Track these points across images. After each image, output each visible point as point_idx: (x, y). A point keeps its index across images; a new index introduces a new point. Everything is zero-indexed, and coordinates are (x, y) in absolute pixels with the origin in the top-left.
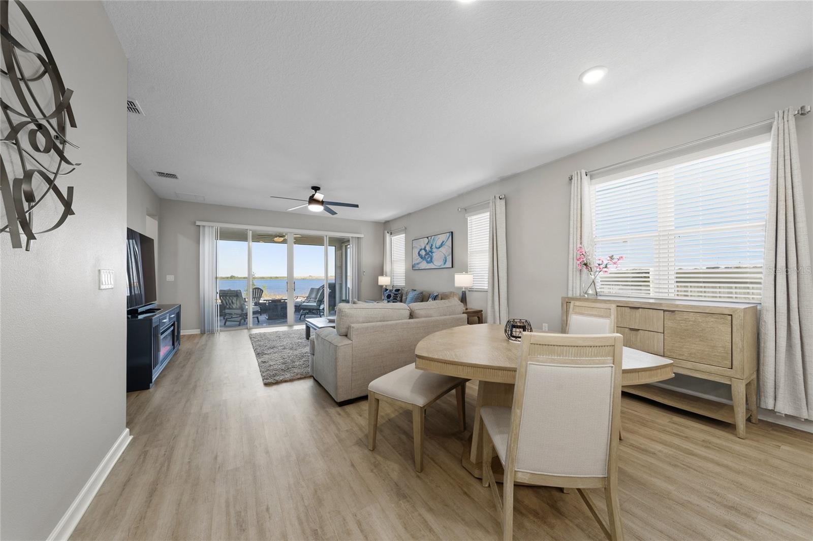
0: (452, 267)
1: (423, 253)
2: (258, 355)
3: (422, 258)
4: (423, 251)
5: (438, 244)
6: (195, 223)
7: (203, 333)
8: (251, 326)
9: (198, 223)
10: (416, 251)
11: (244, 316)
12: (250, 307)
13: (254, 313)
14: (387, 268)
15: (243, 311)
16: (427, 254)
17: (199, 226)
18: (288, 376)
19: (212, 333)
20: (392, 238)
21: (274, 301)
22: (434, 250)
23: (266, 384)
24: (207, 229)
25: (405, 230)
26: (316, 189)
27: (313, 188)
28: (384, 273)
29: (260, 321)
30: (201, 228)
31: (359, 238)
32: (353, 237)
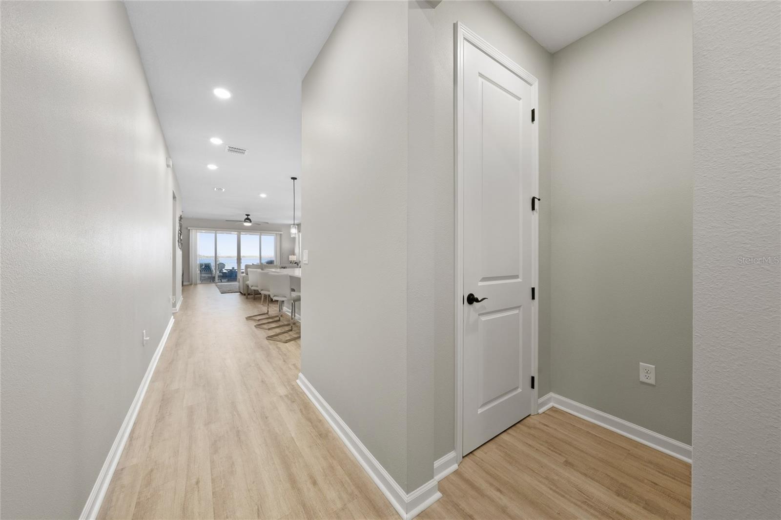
2: (219, 288)
6: (187, 228)
8: (217, 281)
9: (189, 228)
11: (213, 278)
13: (219, 276)
14: (297, 251)
15: (212, 275)
18: (231, 292)
19: (196, 284)
21: (231, 270)
23: (222, 293)
24: (194, 230)
26: (248, 215)
27: (246, 215)
28: (294, 254)
29: (222, 280)
30: (190, 230)
31: (281, 234)
32: (276, 234)
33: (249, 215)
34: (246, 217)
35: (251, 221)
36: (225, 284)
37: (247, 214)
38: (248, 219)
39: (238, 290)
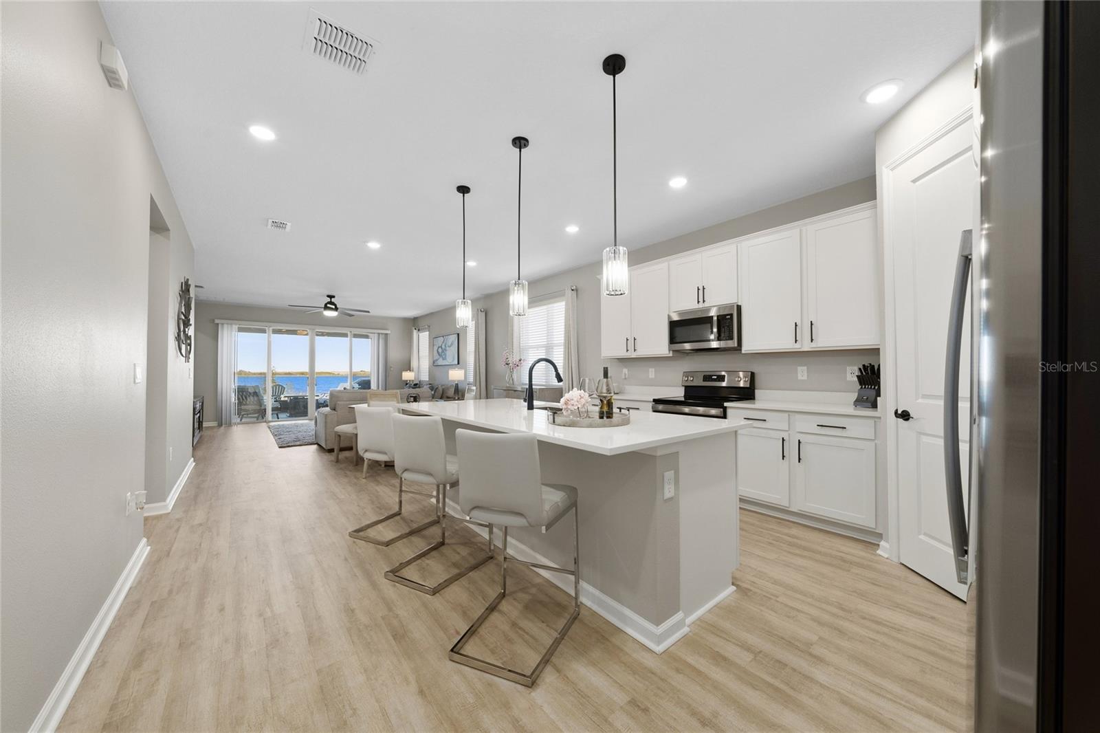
0: (458, 363)
1: (440, 350)
2: (275, 435)
3: (439, 355)
4: (440, 349)
5: (450, 344)
6: (214, 321)
7: (220, 425)
8: (270, 419)
9: (217, 321)
10: (436, 348)
11: (262, 413)
12: (269, 402)
13: (273, 409)
14: (414, 364)
15: (261, 406)
16: (443, 352)
17: (218, 324)
18: (298, 443)
19: (230, 425)
20: (420, 334)
21: (296, 398)
22: (447, 348)
23: (280, 447)
24: (225, 326)
25: (429, 328)
26: (331, 297)
27: (328, 296)
28: (409, 369)
29: (280, 416)
30: (220, 326)
31: (387, 334)
32: (379, 334)
33: (334, 297)
34: (329, 300)
35: (336, 309)
36: (286, 422)
37: (330, 294)
38: (331, 304)
39: (312, 439)
